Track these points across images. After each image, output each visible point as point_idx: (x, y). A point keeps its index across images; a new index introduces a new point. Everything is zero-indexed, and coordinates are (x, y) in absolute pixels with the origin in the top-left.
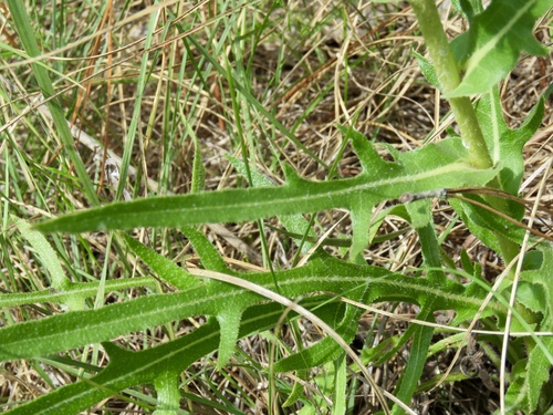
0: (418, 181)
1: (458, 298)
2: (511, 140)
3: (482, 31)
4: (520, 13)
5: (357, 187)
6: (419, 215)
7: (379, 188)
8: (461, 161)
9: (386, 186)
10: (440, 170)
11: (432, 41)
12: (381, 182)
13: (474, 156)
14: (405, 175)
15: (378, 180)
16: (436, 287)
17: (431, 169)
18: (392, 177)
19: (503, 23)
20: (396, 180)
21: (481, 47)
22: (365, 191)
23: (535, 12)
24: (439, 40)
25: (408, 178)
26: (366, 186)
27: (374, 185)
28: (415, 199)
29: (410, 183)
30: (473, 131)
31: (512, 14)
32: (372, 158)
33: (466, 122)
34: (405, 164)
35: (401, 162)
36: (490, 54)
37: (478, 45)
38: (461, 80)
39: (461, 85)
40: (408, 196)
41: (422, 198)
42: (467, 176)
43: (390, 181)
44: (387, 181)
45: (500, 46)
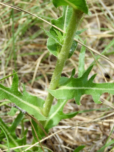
0: (23, 103)
1: (13, 140)
2: (61, 114)
3: (71, 82)
4: (83, 88)
5: (4, 90)
6: (13, 112)
7: (10, 95)
8: (40, 108)
9: (12, 97)
10: (31, 105)
11: (56, 73)
12: (12, 94)
13: (44, 110)
14: (21, 98)
15: (12, 93)
16: (9, 132)
17: (29, 103)
18: (17, 96)
19: (77, 86)
20: (17, 97)
21: (67, 86)
22: (5, 92)
23: (87, 91)
24: (57, 74)
25: (21, 100)
26: (7, 92)
27: (9, 93)
28: (15, 107)
29: (19, 101)
30: (48, 104)
31: (81, 86)
32: (15, 86)
33: (48, 100)
34: (24, 95)
35: (23, 94)
36: (68, 90)
37: (67, 85)
38: (55, 89)
39: (54, 90)
40: (14, 105)
41: (18, 108)
42: (37, 114)
43: (15, 96)
44: (14, 95)
45: (72, 90)
